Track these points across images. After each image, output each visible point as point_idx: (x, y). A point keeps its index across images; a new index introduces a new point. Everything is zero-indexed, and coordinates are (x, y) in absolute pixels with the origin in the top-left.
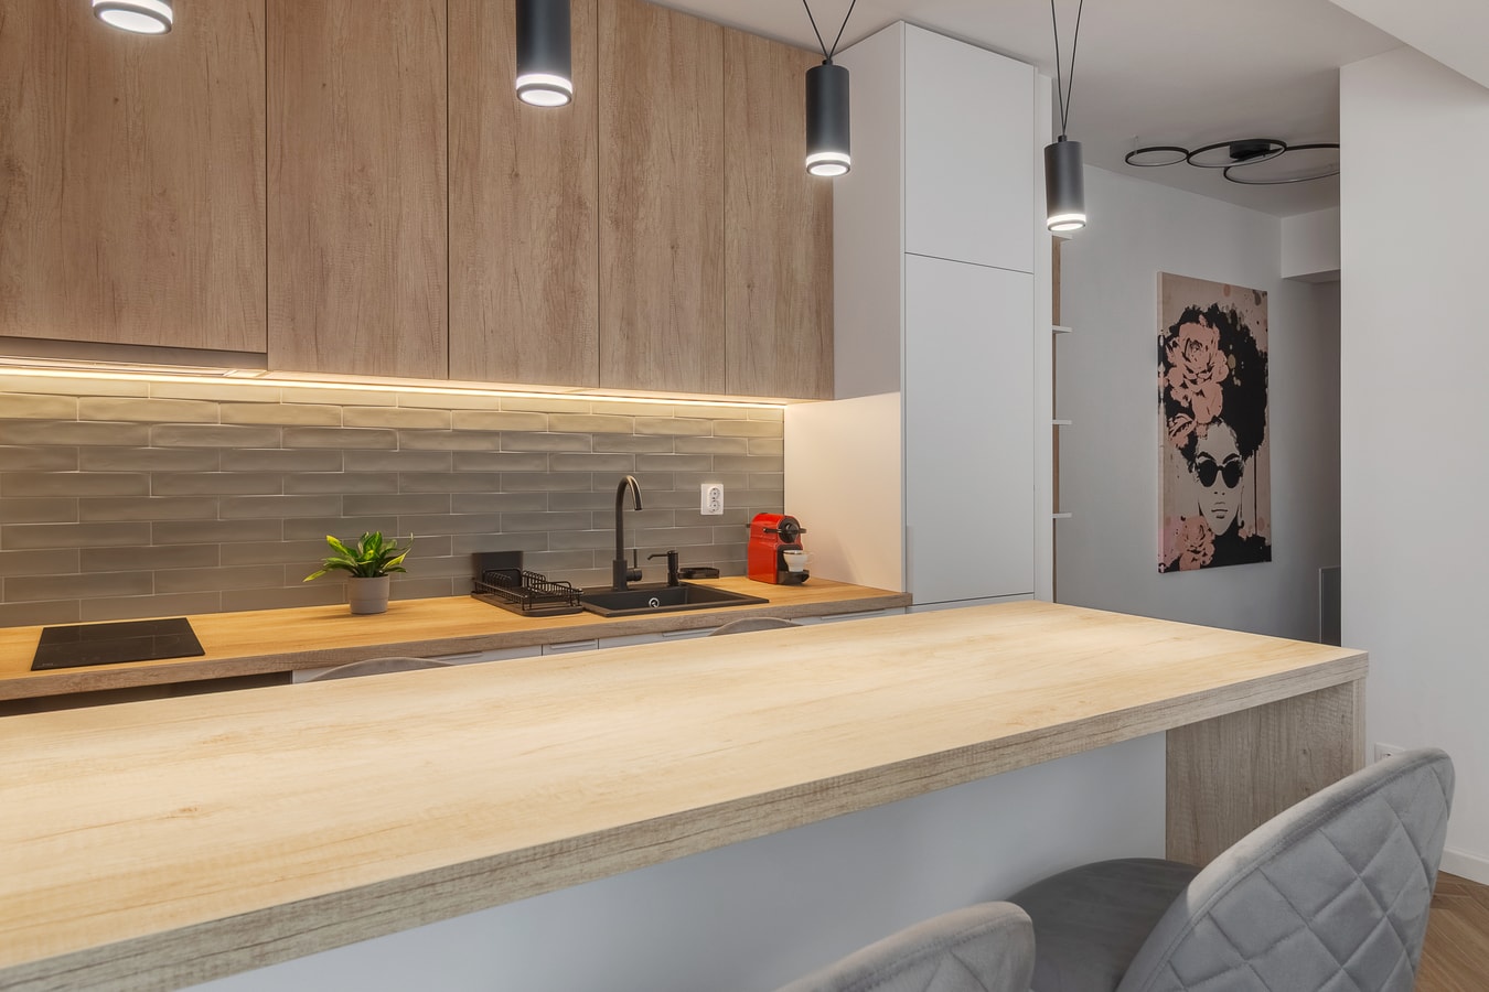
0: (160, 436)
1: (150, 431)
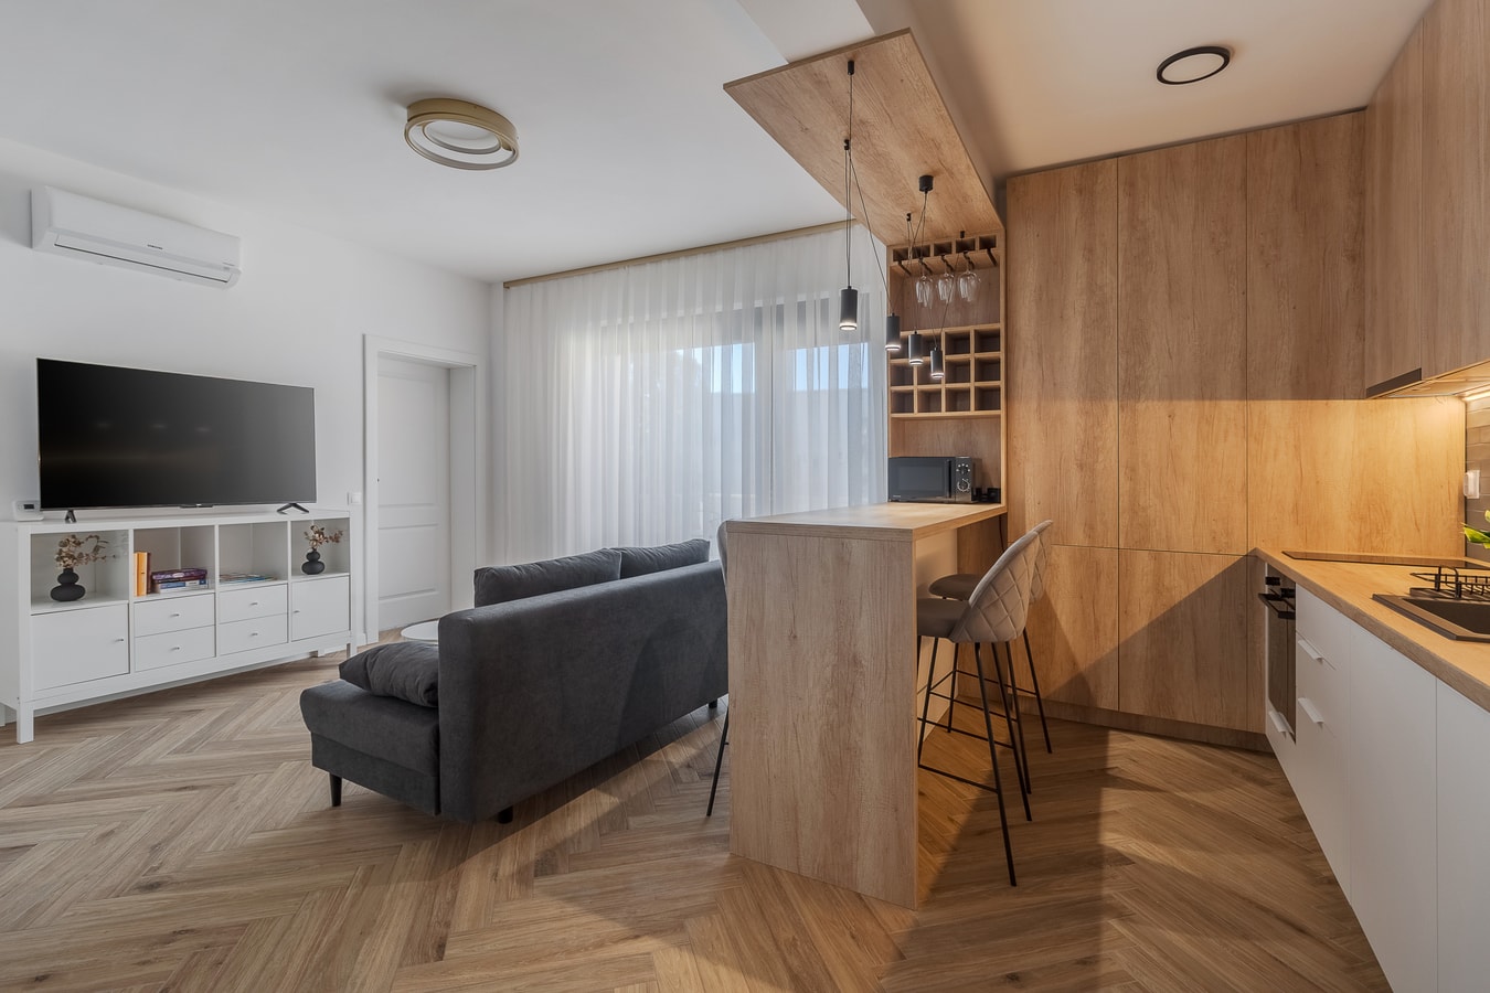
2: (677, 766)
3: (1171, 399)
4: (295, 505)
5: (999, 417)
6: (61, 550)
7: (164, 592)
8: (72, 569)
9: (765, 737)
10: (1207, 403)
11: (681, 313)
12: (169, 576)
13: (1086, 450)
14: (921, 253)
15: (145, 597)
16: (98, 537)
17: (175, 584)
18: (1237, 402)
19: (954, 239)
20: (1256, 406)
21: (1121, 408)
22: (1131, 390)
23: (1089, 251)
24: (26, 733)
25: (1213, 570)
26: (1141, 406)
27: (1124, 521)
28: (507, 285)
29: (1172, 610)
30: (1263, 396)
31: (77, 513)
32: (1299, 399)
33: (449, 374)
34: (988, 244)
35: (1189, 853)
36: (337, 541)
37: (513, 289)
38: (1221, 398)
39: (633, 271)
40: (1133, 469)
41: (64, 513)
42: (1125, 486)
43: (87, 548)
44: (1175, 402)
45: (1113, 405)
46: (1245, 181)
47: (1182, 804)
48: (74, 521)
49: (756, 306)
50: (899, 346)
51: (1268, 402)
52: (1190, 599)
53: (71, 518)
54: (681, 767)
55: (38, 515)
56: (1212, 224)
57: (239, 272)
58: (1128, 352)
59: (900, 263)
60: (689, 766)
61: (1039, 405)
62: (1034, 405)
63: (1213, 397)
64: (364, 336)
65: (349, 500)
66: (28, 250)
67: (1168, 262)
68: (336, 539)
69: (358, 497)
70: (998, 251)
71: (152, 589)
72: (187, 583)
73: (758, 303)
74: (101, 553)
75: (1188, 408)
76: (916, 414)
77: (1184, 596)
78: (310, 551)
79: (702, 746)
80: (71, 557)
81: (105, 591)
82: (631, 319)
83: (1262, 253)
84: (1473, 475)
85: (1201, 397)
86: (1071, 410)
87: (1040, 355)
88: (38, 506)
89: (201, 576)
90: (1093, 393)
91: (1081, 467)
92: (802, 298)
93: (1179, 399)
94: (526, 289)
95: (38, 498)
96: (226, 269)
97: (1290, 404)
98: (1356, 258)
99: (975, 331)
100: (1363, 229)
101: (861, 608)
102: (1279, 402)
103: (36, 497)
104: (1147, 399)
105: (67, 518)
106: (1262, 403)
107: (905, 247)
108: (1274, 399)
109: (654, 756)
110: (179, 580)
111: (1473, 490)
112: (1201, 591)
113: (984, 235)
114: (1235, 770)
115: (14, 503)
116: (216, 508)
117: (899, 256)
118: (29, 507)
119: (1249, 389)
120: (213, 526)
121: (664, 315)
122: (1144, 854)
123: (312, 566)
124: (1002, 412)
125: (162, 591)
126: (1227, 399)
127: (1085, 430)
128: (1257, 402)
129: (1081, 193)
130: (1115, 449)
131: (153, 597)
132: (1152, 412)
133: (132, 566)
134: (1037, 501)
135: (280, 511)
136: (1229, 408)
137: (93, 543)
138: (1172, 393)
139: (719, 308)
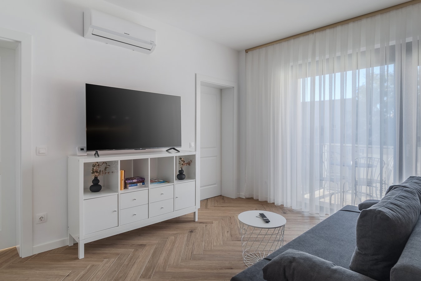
4: (174, 149)
6: (93, 169)
7: (130, 188)
8: (97, 178)
11: (350, 51)
12: (131, 181)
15: (123, 191)
16: (106, 163)
17: (133, 185)
24: (81, 254)
28: (247, 51)
31: (100, 152)
33: (222, 91)
36: (190, 165)
37: (250, 53)
39: (318, 35)
41: (94, 152)
43: (102, 168)
48: (98, 156)
53: (97, 155)
55: (85, 153)
57: (155, 45)
64: (196, 74)
65: (190, 146)
66: (82, 38)
68: (189, 164)
69: (193, 145)
71: (125, 187)
72: (138, 184)
74: (107, 170)
78: (180, 169)
80: (97, 172)
81: (109, 188)
82: (317, 58)
88: (85, 149)
89: (142, 181)
94: (256, 52)
95: (86, 146)
96: (151, 44)
103: (85, 145)
105: (95, 154)
110: (135, 183)
115: (77, 148)
116: (147, 150)
118: (82, 149)
120: (148, 158)
123: (181, 176)
125: (129, 188)
131: (126, 191)
133: (119, 176)
135: (167, 151)
137: (104, 165)
139: (378, 46)
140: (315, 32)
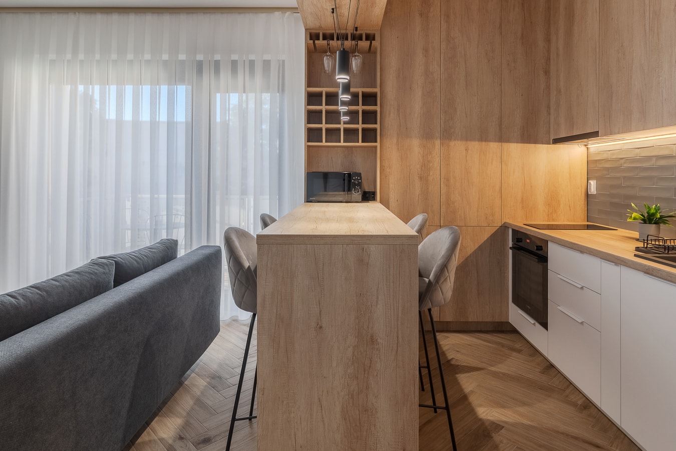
0: (625, 163)
1: (623, 161)
2: (170, 442)
3: (467, 140)
5: (376, 147)
9: (292, 415)
10: (484, 143)
11: (130, 56)
13: (423, 168)
14: (328, 37)
18: (497, 143)
19: (350, 31)
20: (506, 145)
21: (442, 144)
22: (447, 135)
23: (426, 50)
25: (486, 236)
26: (452, 143)
27: (443, 210)
29: (467, 259)
30: (508, 141)
32: (524, 143)
34: (370, 37)
35: (522, 409)
38: (490, 141)
39: (84, 18)
40: (448, 180)
42: (444, 190)
44: (469, 142)
45: (438, 142)
46: (501, 25)
47: (496, 375)
49: (198, 59)
50: (350, 97)
51: (510, 144)
52: (475, 253)
54: (174, 441)
56: (486, 45)
58: (445, 112)
59: (314, 42)
60: (181, 438)
61: (398, 141)
62: (395, 140)
63: (486, 140)
67: (466, 64)
70: (376, 43)
73: (200, 57)
75: (474, 146)
76: (324, 143)
77: (472, 251)
79: (184, 414)
82: (81, 56)
83: (508, 64)
84: (593, 183)
85: (481, 139)
86: (415, 144)
87: (398, 110)
90: (427, 135)
91: (421, 178)
92: (235, 57)
93: (471, 140)
97: (520, 145)
98: (547, 72)
99: (363, 93)
100: (550, 59)
101: (377, 298)
102: (516, 144)
104: (455, 140)
106: (508, 144)
107: (317, 31)
108: (514, 143)
109: (144, 437)
111: (593, 190)
112: (480, 247)
113: (368, 32)
114: (503, 346)
117: (313, 36)
119: (502, 138)
121: (114, 56)
122: (504, 419)
124: (378, 144)
126: (493, 142)
127: (423, 157)
128: (506, 144)
129: (422, 16)
130: (439, 168)
132: (458, 147)
134: (396, 200)
136: (494, 146)
138: (467, 137)
139: (165, 57)
140: (79, 12)
